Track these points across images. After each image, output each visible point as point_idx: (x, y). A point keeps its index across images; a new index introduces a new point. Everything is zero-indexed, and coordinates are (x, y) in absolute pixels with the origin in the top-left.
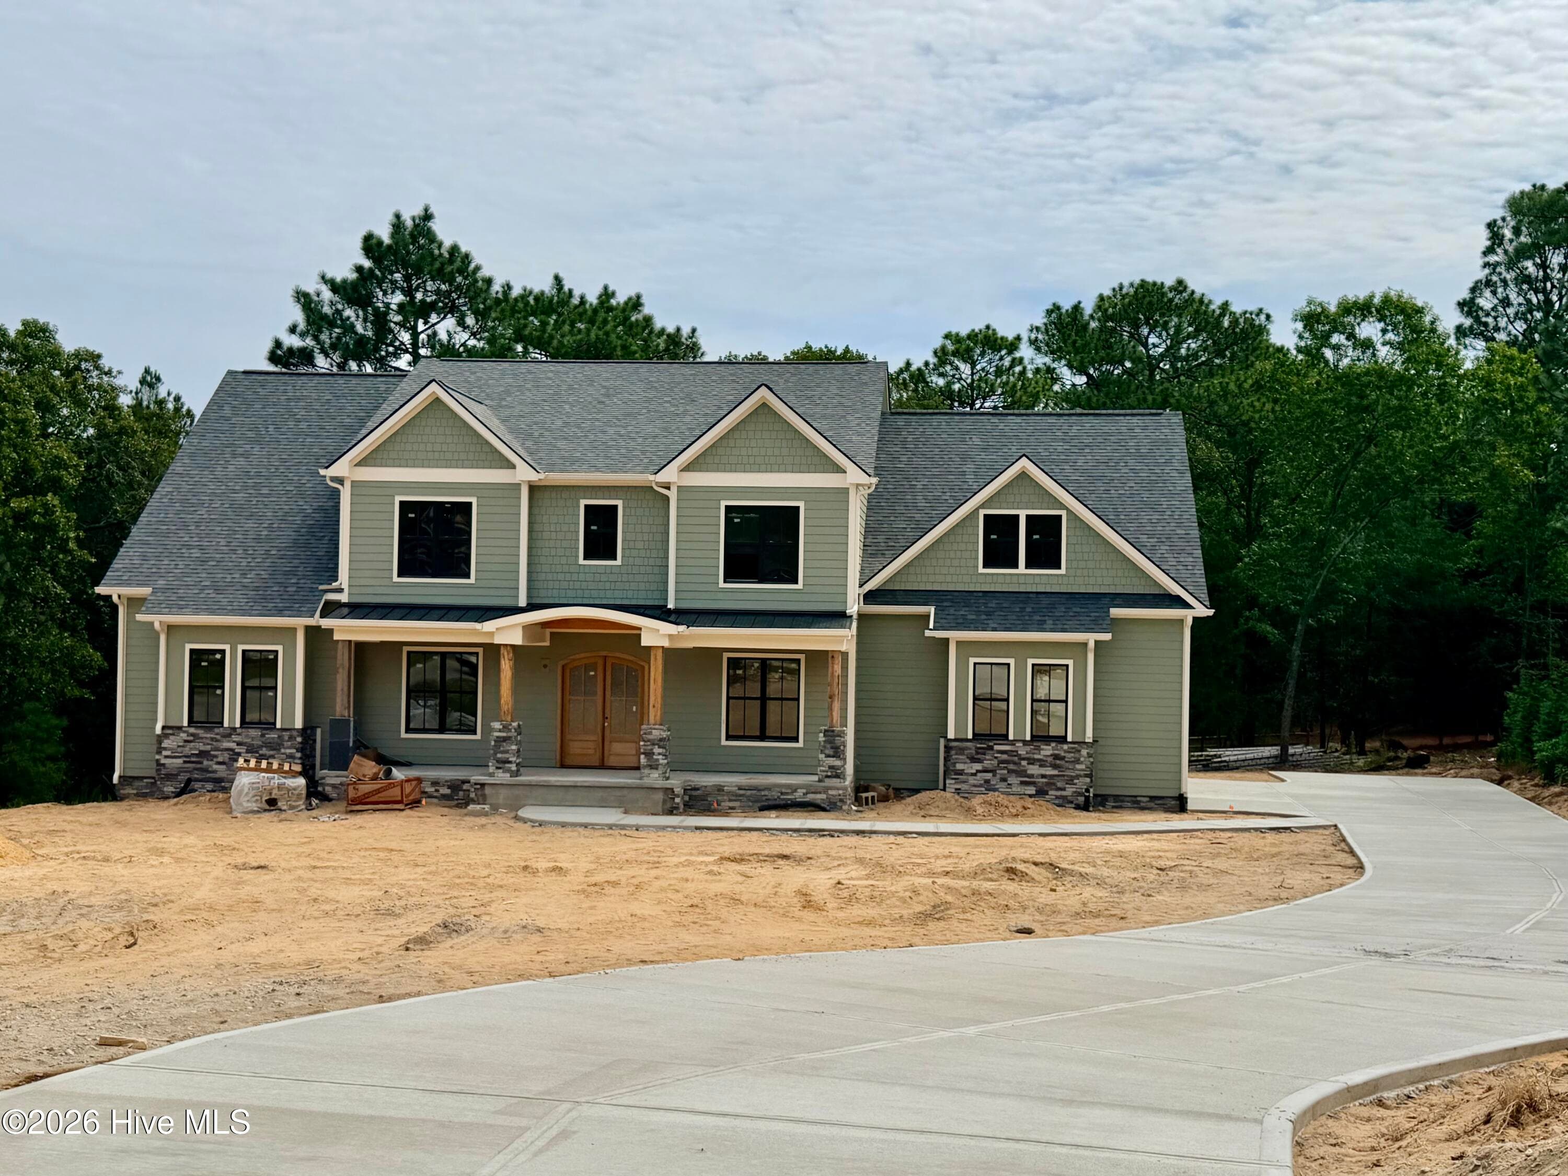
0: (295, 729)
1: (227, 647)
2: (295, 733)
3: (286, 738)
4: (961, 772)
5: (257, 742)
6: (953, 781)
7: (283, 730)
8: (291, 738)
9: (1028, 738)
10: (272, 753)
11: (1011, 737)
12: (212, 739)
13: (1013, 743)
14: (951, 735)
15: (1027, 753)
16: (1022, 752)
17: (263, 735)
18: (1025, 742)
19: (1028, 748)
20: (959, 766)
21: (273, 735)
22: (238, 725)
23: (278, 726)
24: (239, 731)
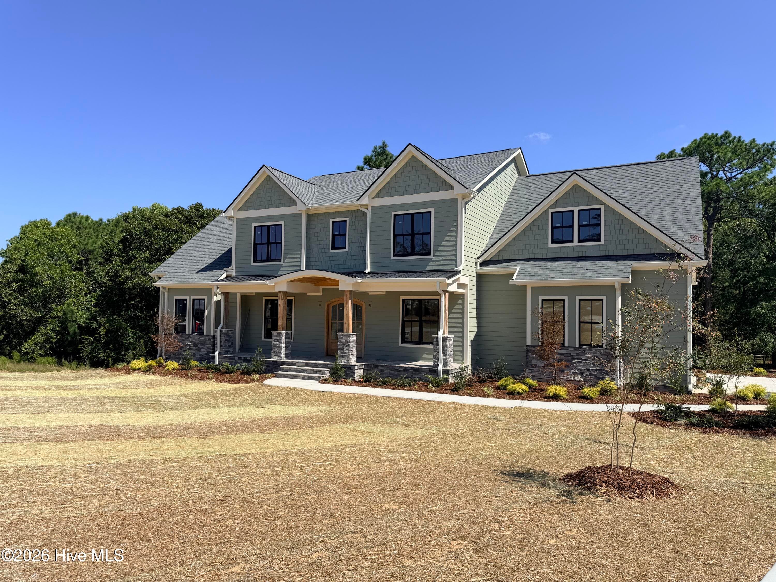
0: (210, 335)
1: (187, 298)
2: (210, 337)
3: (207, 340)
4: (535, 366)
5: (197, 342)
6: (530, 371)
7: (206, 335)
8: (209, 340)
9: (577, 345)
10: (202, 346)
11: (566, 345)
12: (182, 339)
13: (567, 348)
14: (529, 343)
15: (577, 355)
16: (574, 354)
17: (199, 338)
18: (575, 348)
19: (578, 352)
20: (534, 362)
21: (202, 338)
22: (191, 333)
23: (205, 334)
24: (191, 336)
